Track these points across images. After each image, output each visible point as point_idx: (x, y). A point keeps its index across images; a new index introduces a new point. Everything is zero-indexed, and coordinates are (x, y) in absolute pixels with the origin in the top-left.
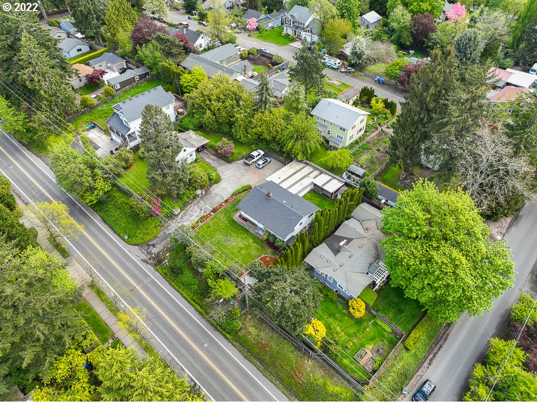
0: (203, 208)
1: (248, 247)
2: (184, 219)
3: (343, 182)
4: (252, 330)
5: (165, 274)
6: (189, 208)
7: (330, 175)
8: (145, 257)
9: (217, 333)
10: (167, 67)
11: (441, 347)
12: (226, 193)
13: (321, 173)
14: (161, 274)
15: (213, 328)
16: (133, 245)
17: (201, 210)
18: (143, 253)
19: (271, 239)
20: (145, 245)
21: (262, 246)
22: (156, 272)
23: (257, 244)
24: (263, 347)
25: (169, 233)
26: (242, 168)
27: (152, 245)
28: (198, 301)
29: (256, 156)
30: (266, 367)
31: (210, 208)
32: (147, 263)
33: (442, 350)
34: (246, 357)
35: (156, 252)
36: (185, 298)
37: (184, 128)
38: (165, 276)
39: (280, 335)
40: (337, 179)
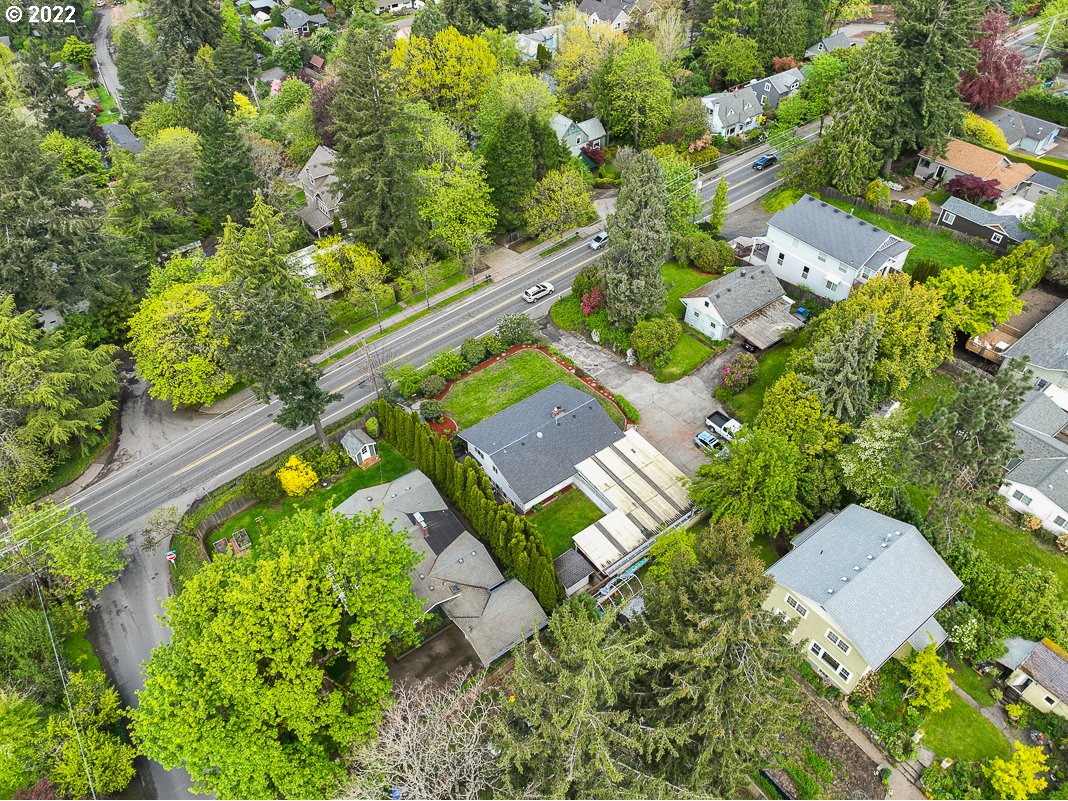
0: (599, 367)
3: (607, 570)
13: (648, 533)
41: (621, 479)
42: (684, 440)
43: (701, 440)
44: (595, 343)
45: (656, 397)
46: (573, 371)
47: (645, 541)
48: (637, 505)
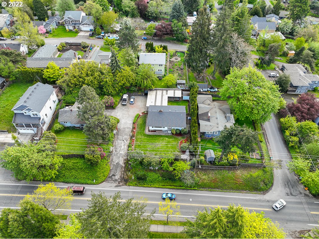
4: (204, 177)
5: (136, 184)
6: (115, 144)
7: (172, 90)
8: (115, 184)
9: (189, 191)
10: (24, 71)
11: (266, 135)
12: (129, 125)
13: (167, 91)
14: (133, 186)
15: (185, 191)
16: (101, 183)
17: (123, 140)
18: (112, 183)
19: (178, 132)
20: (109, 178)
21: (174, 138)
22: (130, 187)
23: (171, 138)
24: (215, 181)
25: (117, 163)
26: (124, 108)
27: (112, 176)
28: (165, 184)
30: (222, 189)
31: (128, 137)
32: (120, 186)
33: (267, 135)
34: (211, 191)
35: (119, 177)
36: (158, 188)
37: (69, 103)
38: (136, 185)
39: (218, 170)
40: (176, 90)
45: (126, 118)
47: (169, 90)
48: (163, 95)
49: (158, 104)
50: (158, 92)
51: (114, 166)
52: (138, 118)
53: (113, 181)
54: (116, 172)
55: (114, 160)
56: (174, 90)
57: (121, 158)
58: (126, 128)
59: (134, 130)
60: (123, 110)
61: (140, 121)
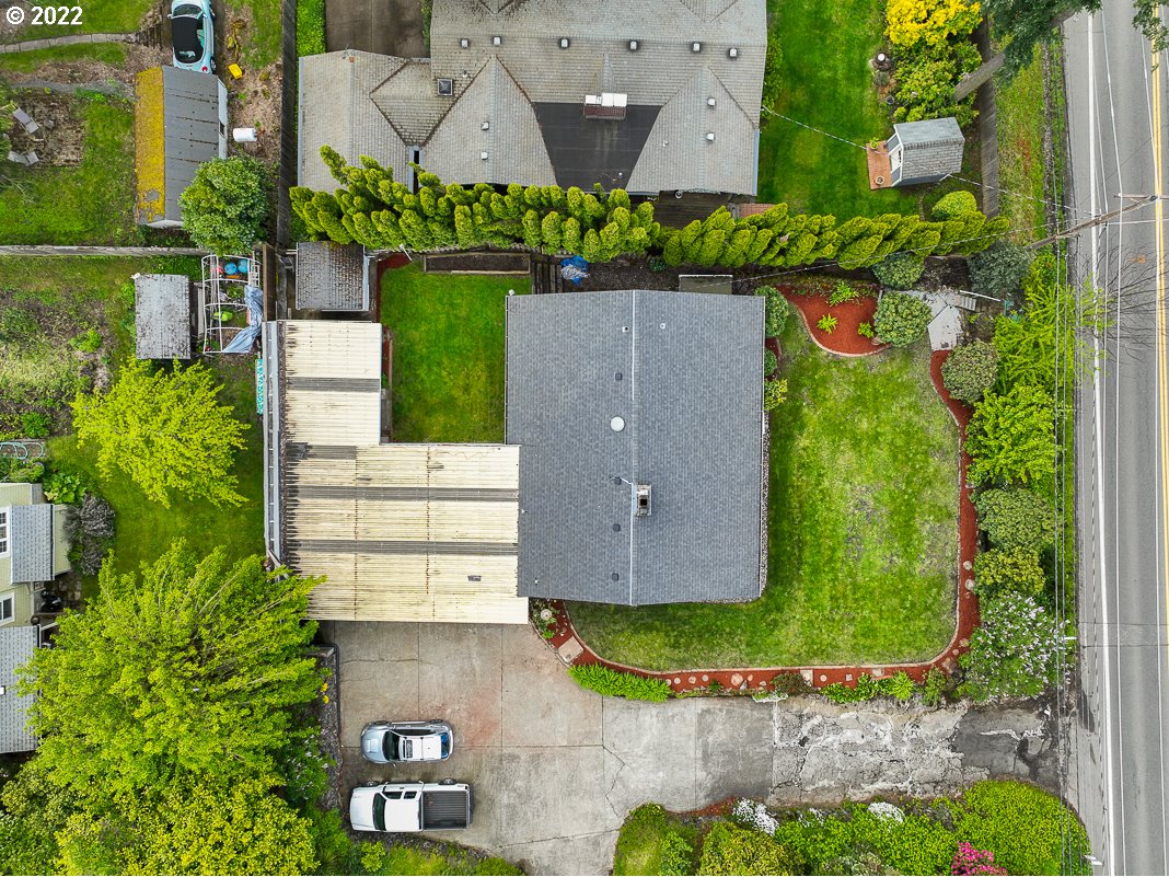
0: (795, 742)
1: (836, 428)
2: (876, 759)
3: (280, 327)
6: (829, 789)
13: (295, 452)
17: (802, 743)
18: (1067, 752)
25: (954, 749)
26: (505, 798)
27: (1025, 760)
29: (410, 795)
31: (782, 712)
40: (284, 367)
41: (433, 504)
42: (473, 714)
43: (428, 732)
44: (878, 798)
45: (611, 763)
46: (808, 676)
47: (283, 432)
48: (362, 485)
49: (503, 522)
50: (305, 531)
51: (972, 764)
52: (620, 671)
53: (1054, 744)
54: (1003, 743)
55: (937, 773)
56: (285, 383)
57: (923, 731)
58: (706, 745)
59: (737, 679)
60: (526, 797)
61: (636, 651)
